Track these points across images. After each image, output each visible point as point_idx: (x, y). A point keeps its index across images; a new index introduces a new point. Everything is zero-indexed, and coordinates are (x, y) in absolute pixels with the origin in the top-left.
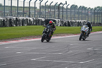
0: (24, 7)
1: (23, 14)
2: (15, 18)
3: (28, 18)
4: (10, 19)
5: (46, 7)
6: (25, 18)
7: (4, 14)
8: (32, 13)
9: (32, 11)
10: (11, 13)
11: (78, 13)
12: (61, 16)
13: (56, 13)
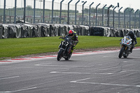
0: (61, 11)
1: (60, 20)
2: (48, 25)
3: (67, 26)
4: (42, 27)
5: (91, 11)
6: (62, 26)
7: (34, 20)
8: (71, 19)
9: (72, 17)
10: (44, 18)
11: (135, 19)
12: (111, 23)
13: (104, 19)
